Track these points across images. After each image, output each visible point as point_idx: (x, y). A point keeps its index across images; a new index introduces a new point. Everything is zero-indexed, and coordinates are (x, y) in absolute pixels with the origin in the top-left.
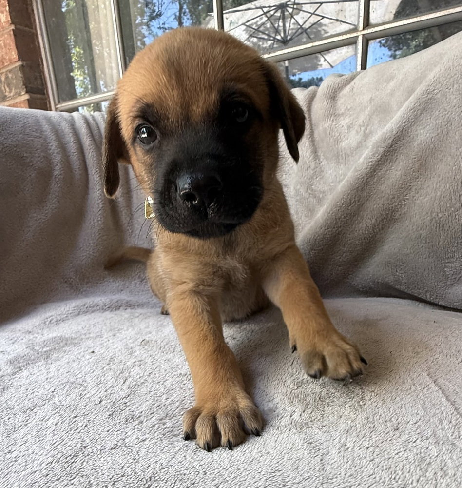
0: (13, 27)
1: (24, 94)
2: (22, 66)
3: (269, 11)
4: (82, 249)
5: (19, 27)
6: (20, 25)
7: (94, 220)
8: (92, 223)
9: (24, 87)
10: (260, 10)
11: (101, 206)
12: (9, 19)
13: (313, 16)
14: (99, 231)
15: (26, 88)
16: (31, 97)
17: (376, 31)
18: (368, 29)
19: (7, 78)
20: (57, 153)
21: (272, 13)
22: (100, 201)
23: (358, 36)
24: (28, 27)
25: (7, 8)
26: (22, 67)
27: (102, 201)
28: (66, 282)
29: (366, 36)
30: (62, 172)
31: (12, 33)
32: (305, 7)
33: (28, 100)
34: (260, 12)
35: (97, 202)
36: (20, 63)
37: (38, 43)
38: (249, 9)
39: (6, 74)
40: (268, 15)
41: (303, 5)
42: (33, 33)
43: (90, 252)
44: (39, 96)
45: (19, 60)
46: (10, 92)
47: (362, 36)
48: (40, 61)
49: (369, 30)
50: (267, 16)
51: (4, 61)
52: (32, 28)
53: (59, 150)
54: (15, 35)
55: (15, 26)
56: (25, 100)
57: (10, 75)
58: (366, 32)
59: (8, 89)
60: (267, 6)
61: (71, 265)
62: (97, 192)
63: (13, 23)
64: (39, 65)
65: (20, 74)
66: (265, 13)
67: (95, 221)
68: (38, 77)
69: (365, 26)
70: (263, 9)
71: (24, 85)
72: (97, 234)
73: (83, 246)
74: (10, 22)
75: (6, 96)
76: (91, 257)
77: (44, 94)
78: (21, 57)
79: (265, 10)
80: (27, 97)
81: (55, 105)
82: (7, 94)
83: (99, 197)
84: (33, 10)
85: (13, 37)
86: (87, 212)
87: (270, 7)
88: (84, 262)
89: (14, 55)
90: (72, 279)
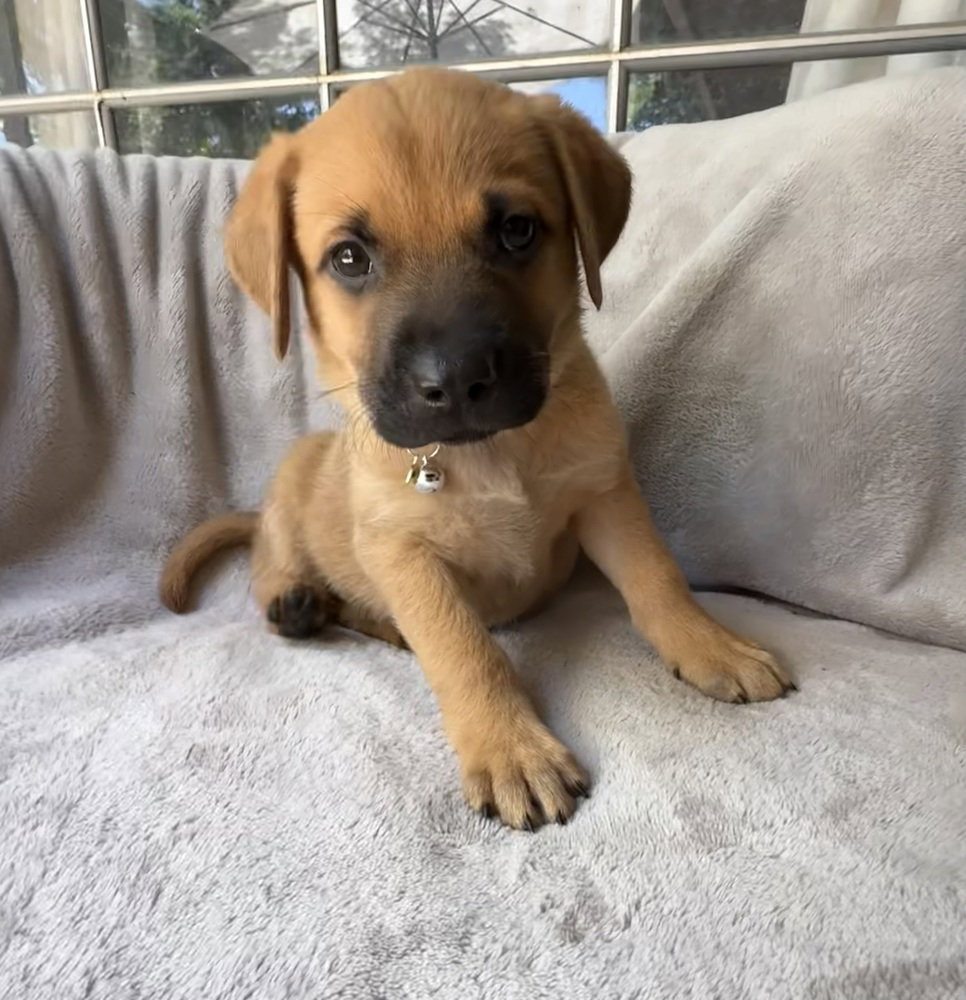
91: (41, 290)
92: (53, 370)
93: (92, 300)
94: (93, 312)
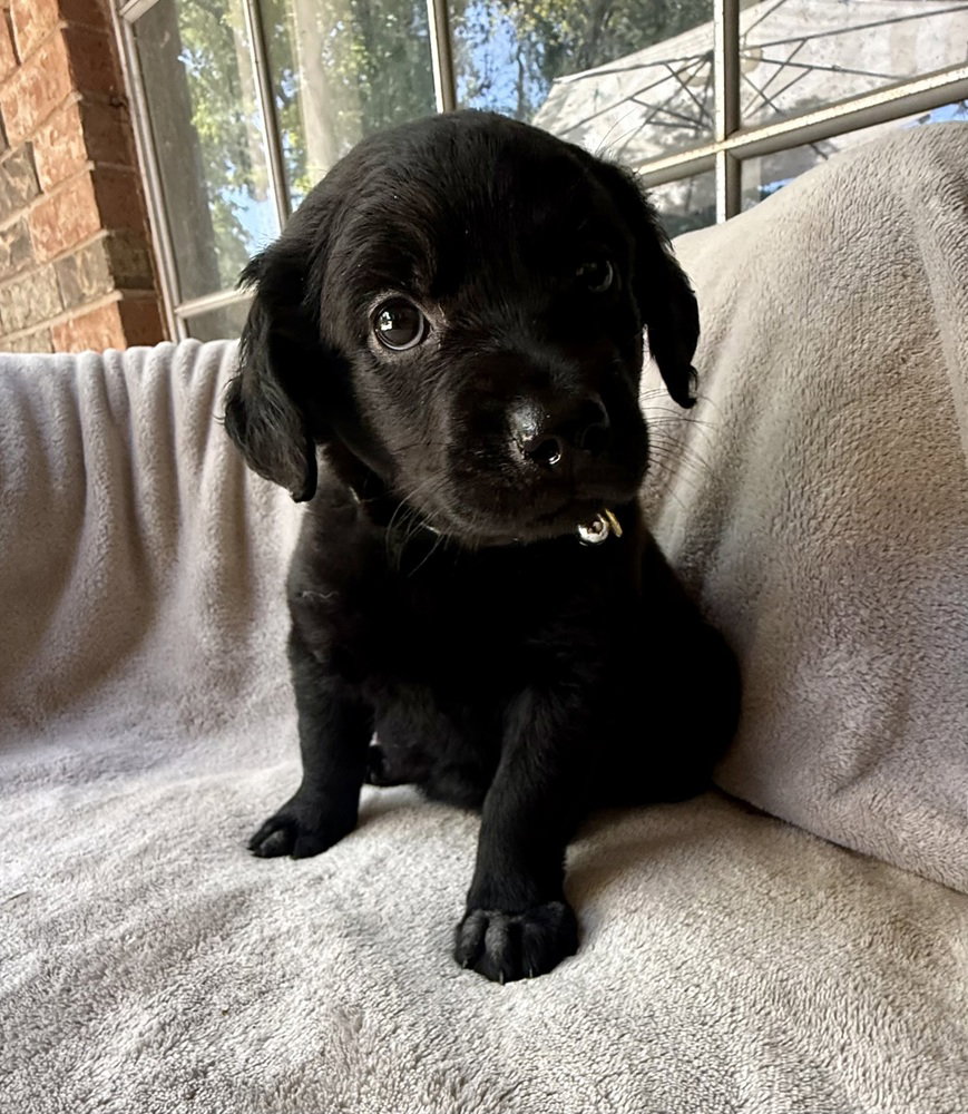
0: (91, 166)
1: (112, 292)
2: (109, 238)
3: (683, 70)
4: (55, 644)
5: (102, 164)
6: (106, 160)
7: (86, 581)
8: (83, 587)
9: (112, 277)
10: (663, 67)
11: (103, 551)
12: (84, 151)
13: (786, 68)
14: (95, 604)
15: (115, 278)
16: (124, 296)
17: (752, 142)
18: (734, 138)
19: (84, 260)
20: (16, 445)
21: (691, 71)
22: (102, 540)
23: (714, 154)
24: (121, 161)
25: (81, 131)
26: (108, 241)
27: (107, 540)
28: (14, 714)
29: (734, 152)
30: (23, 484)
31: (89, 177)
32: (768, 53)
33: (119, 302)
34: (664, 72)
35: (97, 543)
36: (104, 233)
37: (142, 191)
38: (638, 67)
39: (84, 255)
40: (683, 77)
41: (763, 49)
42: (133, 174)
43: (72, 649)
44: (142, 293)
45: (102, 227)
46: (90, 287)
47: (723, 153)
48: (145, 224)
49: (737, 139)
50: (679, 80)
51: (80, 231)
52: (130, 164)
53: (22, 438)
54: (94, 180)
55: (95, 163)
56: (113, 304)
57: (89, 255)
58: (730, 144)
59: (86, 283)
60: (678, 58)
61: (30, 677)
62: (97, 522)
63: (90, 158)
64: (142, 234)
65: (103, 254)
66: (675, 75)
67: (90, 582)
68: (141, 256)
69: (729, 131)
70: (671, 65)
71: (111, 273)
72: (92, 611)
73: (59, 637)
74: (86, 157)
75: (84, 295)
76: (76, 660)
77: (152, 288)
78: (105, 221)
79: (676, 67)
80: (117, 296)
81: (173, 307)
82: (85, 291)
83: (101, 531)
84: (132, 130)
85: (90, 183)
86: (76, 563)
87: (686, 59)
88: (59, 670)
89: (94, 218)
90: (29, 709)
91: (101, 478)
92: (104, 546)
93: (145, 481)
94: (145, 492)
